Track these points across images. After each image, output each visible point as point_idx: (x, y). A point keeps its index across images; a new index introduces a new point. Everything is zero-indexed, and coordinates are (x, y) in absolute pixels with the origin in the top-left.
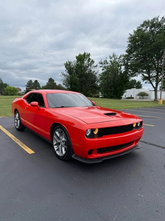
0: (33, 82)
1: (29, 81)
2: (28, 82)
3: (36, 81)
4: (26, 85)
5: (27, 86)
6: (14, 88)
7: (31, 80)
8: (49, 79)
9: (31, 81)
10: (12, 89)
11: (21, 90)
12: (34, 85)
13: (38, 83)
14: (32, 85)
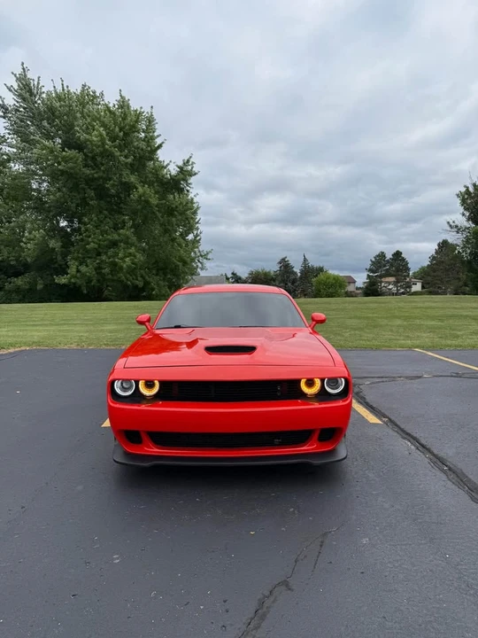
0: (389, 256)
1: (378, 256)
2: (374, 260)
3: (398, 254)
4: (368, 267)
5: (371, 270)
6: (336, 279)
7: (383, 253)
8: (439, 245)
9: (382, 255)
10: (331, 280)
11: (355, 282)
12: (392, 265)
13: (404, 259)
14: (385, 266)
